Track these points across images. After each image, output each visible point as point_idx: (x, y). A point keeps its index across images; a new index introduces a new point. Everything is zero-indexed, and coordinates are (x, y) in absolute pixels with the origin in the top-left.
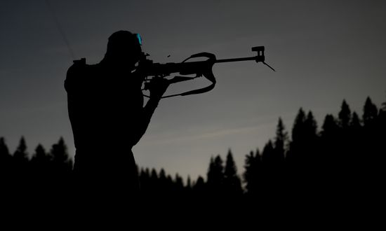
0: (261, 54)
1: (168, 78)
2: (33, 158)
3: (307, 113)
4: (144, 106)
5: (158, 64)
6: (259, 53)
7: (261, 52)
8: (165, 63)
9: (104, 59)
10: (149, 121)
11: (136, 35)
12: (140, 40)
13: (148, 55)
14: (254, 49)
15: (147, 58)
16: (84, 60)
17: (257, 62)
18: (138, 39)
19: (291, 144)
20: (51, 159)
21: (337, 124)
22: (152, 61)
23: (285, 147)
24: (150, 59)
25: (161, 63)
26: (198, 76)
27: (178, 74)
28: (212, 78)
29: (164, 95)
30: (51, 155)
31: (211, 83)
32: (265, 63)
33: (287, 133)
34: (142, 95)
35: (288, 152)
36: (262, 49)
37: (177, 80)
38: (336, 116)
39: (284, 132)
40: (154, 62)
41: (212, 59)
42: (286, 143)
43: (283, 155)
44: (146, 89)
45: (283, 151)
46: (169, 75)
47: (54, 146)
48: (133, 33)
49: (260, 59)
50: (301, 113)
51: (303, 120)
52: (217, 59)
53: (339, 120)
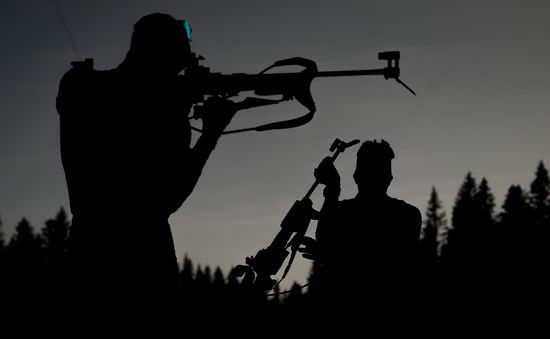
0: (393, 65)
1: (236, 99)
2: (12, 241)
3: (478, 182)
4: (192, 146)
5: (219, 74)
6: (390, 64)
7: (393, 62)
8: (230, 73)
9: (125, 61)
10: (199, 173)
11: (182, 23)
12: (188, 32)
13: (201, 58)
14: (382, 56)
15: (201, 63)
16: (90, 62)
17: (387, 78)
18: (185, 31)
19: (450, 233)
20: (43, 246)
21: (528, 201)
22: (208, 69)
23: (439, 238)
24: (206, 66)
25: (223, 73)
26: (286, 98)
27: (251, 94)
28: (308, 102)
29: (227, 129)
30: (43, 237)
31: (306, 111)
32: (399, 81)
33: (444, 215)
34: (190, 128)
35: (444, 247)
36: (395, 56)
37: (249, 103)
38: (526, 188)
39: (439, 212)
40: (212, 71)
41: (311, 70)
42: (441, 230)
43: (436, 252)
44: (196, 117)
45: (437, 243)
46: (236, 95)
47: (49, 223)
48: (177, 18)
49: (392, 73)
50: (469, 182)
51: (472, 194)
52: (320, 70)
53: (531, 195)
